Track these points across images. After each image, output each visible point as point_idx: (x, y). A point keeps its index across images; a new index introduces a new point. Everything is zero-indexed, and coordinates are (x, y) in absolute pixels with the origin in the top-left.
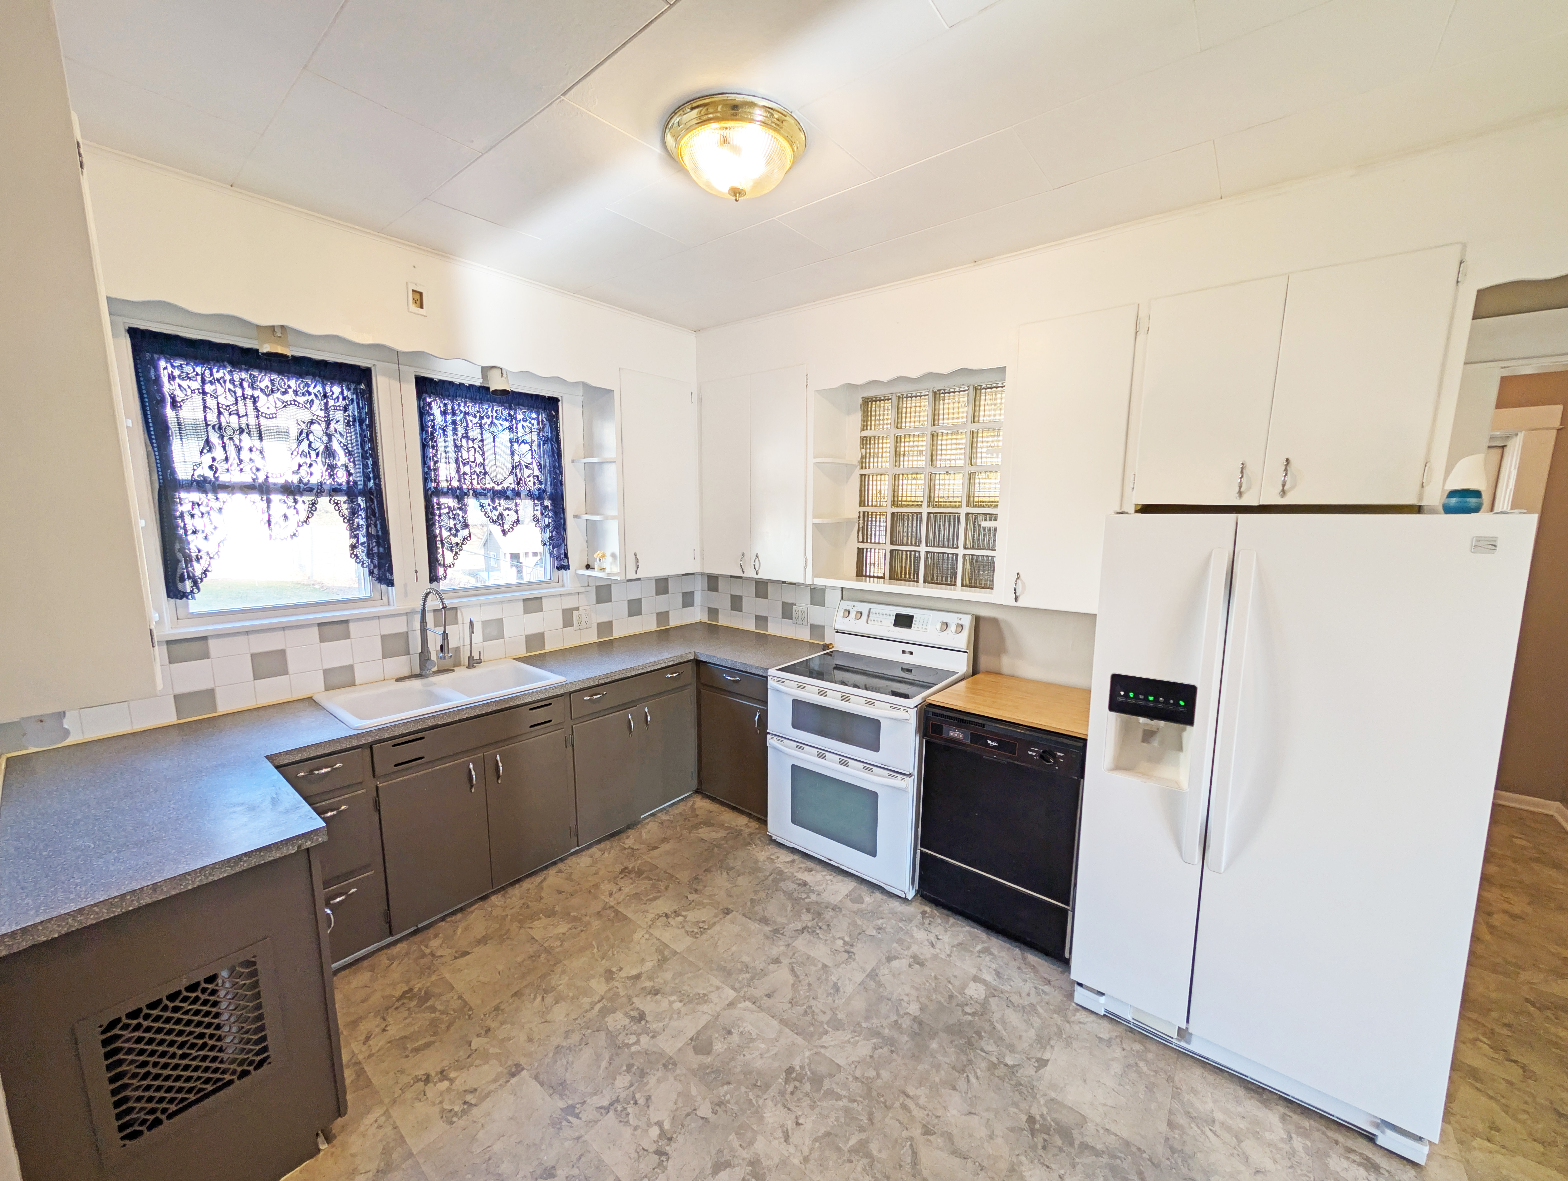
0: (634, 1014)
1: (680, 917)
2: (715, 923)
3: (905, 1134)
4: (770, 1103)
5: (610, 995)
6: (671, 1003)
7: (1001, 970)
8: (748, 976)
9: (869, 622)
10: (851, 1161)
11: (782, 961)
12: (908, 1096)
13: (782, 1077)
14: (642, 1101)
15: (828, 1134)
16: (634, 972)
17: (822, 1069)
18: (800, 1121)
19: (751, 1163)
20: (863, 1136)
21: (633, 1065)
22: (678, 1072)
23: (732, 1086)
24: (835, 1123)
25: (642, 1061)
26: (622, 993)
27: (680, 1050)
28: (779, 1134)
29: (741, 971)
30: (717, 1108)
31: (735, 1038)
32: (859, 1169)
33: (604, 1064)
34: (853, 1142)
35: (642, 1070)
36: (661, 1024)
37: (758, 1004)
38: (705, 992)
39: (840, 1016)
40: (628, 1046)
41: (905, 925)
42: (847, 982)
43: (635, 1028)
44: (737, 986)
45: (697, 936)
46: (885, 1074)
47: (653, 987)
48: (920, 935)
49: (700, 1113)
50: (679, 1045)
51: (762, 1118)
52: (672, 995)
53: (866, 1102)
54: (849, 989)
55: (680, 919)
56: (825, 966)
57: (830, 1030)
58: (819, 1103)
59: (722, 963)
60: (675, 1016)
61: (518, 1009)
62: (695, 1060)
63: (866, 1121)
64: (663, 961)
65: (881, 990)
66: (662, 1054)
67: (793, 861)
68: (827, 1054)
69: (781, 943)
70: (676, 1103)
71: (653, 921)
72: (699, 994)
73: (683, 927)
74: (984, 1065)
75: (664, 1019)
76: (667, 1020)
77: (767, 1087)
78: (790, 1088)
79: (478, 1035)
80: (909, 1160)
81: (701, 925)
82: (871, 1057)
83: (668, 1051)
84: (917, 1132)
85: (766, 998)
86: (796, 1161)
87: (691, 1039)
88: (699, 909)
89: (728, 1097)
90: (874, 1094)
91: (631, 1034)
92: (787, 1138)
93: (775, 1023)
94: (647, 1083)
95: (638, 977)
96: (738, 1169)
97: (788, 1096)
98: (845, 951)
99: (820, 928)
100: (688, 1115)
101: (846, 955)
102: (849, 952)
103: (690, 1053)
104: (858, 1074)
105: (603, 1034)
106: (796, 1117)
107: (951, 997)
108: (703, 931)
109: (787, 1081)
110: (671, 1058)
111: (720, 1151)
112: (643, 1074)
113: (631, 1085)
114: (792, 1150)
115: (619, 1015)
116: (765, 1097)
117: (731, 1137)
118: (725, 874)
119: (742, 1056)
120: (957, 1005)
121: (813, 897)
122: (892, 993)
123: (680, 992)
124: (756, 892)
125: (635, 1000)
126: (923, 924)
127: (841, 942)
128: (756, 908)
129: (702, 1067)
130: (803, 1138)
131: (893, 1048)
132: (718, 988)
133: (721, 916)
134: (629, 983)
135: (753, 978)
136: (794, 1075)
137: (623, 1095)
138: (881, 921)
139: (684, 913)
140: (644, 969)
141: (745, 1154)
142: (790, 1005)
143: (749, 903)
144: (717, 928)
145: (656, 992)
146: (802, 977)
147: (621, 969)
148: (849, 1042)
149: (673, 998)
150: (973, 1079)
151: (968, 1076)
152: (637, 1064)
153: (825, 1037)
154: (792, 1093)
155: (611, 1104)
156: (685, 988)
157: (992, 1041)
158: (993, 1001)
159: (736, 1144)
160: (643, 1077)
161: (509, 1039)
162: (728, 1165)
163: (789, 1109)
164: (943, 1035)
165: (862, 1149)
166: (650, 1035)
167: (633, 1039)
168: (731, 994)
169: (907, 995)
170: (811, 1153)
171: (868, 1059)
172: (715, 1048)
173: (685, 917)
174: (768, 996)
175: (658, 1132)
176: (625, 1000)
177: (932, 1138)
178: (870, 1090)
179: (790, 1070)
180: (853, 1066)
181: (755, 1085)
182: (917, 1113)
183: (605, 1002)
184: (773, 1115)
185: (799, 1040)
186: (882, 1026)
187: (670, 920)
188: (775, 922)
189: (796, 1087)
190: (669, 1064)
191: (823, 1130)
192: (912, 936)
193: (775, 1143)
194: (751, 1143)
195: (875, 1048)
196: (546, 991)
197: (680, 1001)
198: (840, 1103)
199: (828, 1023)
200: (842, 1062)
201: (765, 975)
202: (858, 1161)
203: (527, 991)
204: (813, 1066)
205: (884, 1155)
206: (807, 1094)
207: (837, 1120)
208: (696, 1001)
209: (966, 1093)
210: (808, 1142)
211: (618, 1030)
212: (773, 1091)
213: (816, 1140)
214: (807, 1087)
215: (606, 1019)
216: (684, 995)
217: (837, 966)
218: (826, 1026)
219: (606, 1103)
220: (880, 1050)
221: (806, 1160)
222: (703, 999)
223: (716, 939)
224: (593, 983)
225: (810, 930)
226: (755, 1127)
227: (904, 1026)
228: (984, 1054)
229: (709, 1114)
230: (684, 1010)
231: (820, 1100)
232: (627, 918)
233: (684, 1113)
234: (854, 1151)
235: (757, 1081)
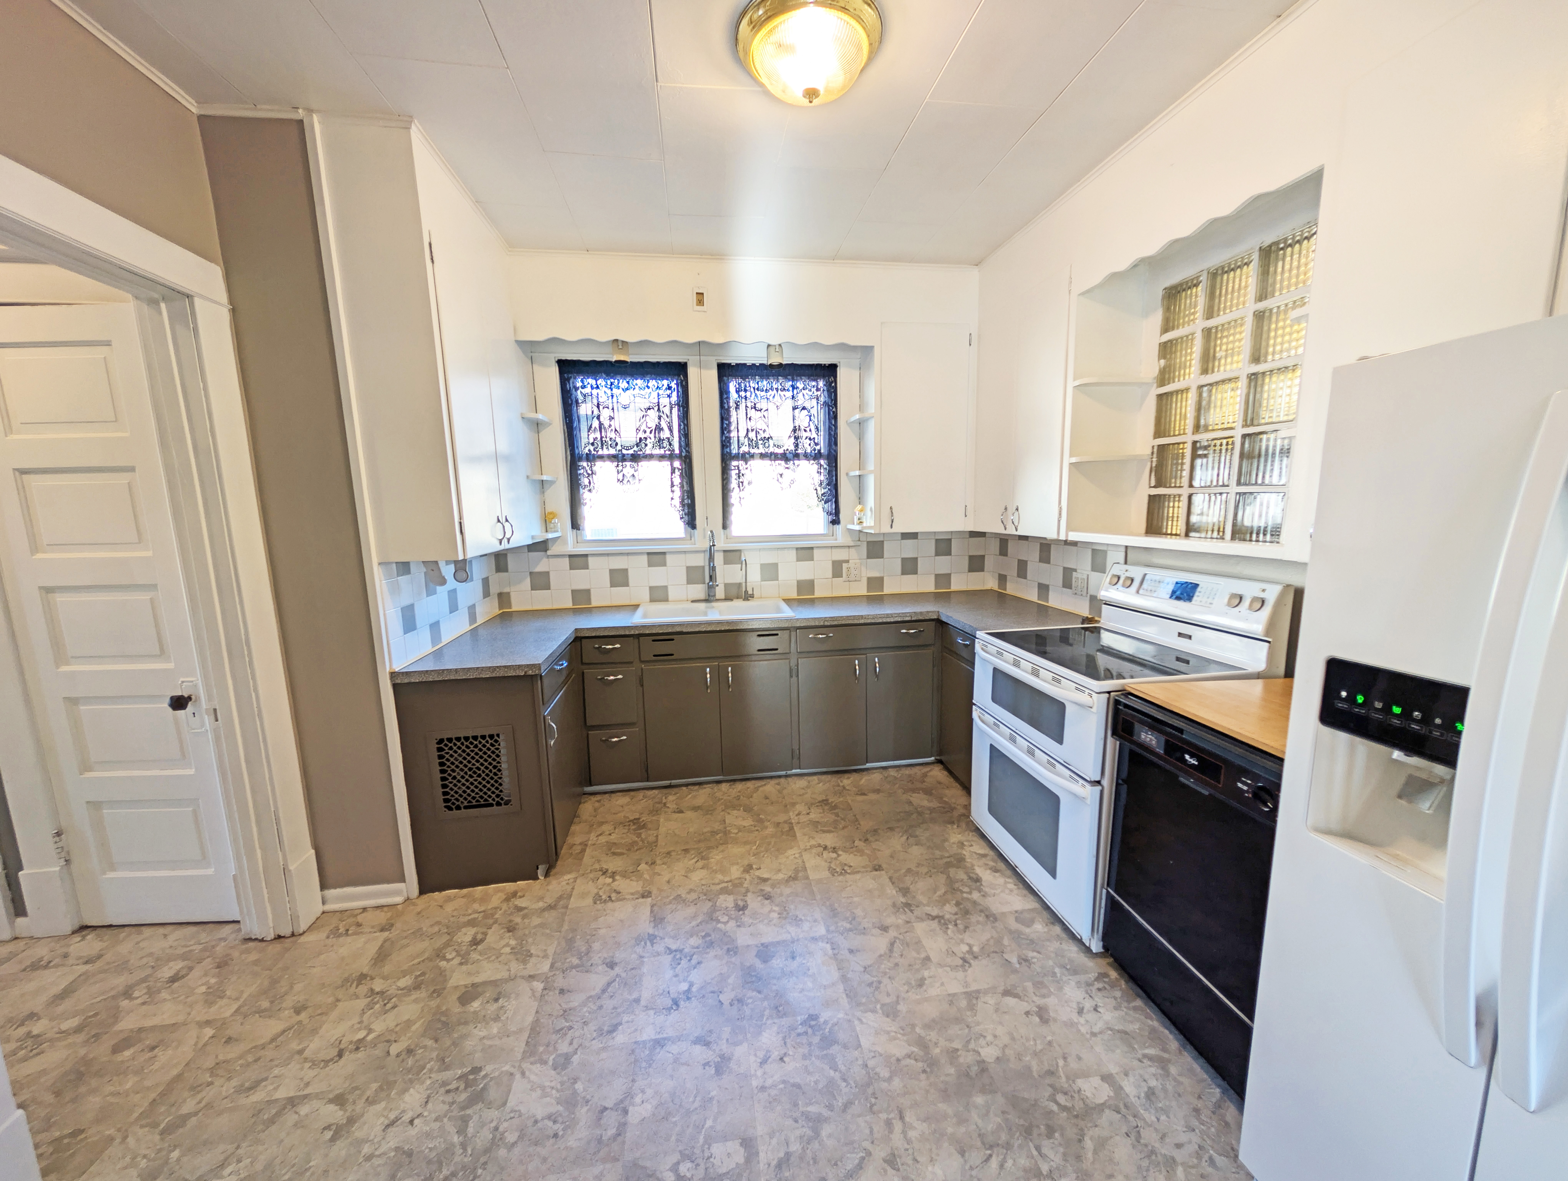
0: (741, 903)
1: (834, 854)
2: (859, 872)
3: (866, 1144)
4: (775, 1028)
5: (736, 881)
6: (771, 911)
8: (848, 926)
9: (1141, 591)
10: (796, 1121)
11: (890, 931)
12: (902, 1118)
13: (803, 1017)
14: (694, 962)
15: (798, 1086)
16: (765, 876)
17: (842, 1036)
18: (785, 1059)
19: (722, 1057)
20: (826, 1113)
21: (710, 936)
22: (733, 959)
23: (760, 996)
24: (812, 1084)
25: (717, 937)
26: (745, 885)
27: (748, 946)
28: (761, 1054)
29: (846, 918)
30: (736, 1002)
31: (794, 965)
32: (798, 1133)
33: (694, 923)
34: (812, 1109)
35: (712, 943)
36: (751, 921)
37: (836, 951)
38: (803, 918)
39: (902, 1007)
40: (719, 921)
41: (1063, 974)
42: (938, 984)
43: (733, 912)
44: (832, 928)
45: (835, 874)
46: (897, 1083)
47: (769, 893)
48: (1074, 993)
49: (722, 997)
50: (751, 943)
51: (759, 1033)
52: (777, 906)
53: (854, 1090)
54: (934, 991)
56: (928, 959)
57: (880, 1011)
58: (813, 1059)
59: (837, 904)
60: (766, 921)
61: (678, 860)
62: (751, 959)
63: (840, 1105)
64: (793, 879)
65: (969, 1013)
66: (734, 941)
67: (984, 856)
68: (858, 1029)
69: (904, 917)
70: (712, 979)
71: (812, 847)
72: (797, 917)
73: (830, 862)
74: (1023, 1162)
76: (758, 920)
77: (785, 1015)
78: (801, 1029)
79: (646, 863)
80: (850, 1166)
81: (846, 868)
82: (898, 1060)
83: (739, 941)
84: (880, 1153)
85: (847, 951)
86: (755, 1083)
87: (762, 944)
88: (855, 855)
89: (750, 1001)
90: (870, 1091)
91: (727, 915)
92: (764, 1062)
93: (836, 974)
94: (707, 953)
95: (765, 880)
96: (711, 1053)
97: (793, 1034)
98: (963, 958)
99: (956, 925)
100: (713, 992)
101: (960, 962)
102: (965, 961)
103: (753, 953)
104: (871, 1063)
105: (710, 904)
106: (785, 1054)
107: (1051, 1073)
108: (844, 872)
109: (803, 1023)
110: (737, 947)
111: (711, 1031)
112: (710, 945)
113: (697, 948)
114: (759, 1073)
115: (731, 898)
116: (776, 1021)
117: (726, 1029)
119: (787, 980)
120: (1051, 1086)
121: (975, 896)
122: (978, 1024)
123: (785, 907)
124: (919, 865)
125: (750, 894)
127: (965, 948)
128: (907, 878)
129: (751, 968)
130: (775, 1073)
131: (928, 1070)
132: (815, 921)
133: (869, 869)
134: (756, 881)
135: (850, 930)
136: (813, 1023)
137: (686, 950)
138: (1035, 954)
139: (840, 853)
140: (775, 877)
141: (724, 1047)
142: (862, 969)
143: (904, 871)
144: (858, 876)
145: (768, 897)
146: (895, 955)
147: (759, 869)
148: (888, 1033)
149: (776, 909)
150: (994, 1163)
151: (991, 1156)
152: (713, 936)
153: (870, 1014)
154: (799, 1035)
155: (676, 951)
156: (791, 906)
157: (1062, 1150)
158: (1110, 1114)
159: (725, 1036)
160: (709, 948)
161: (659, 875)
162: (707, 1044)
163: (785, 1043)
164: (1000, 1100)
165: (816, 1122)
166: (738, 923)
167: (725, 919)
168: (821, 931)
169: (995, 1036)
170: (770, 1088)
171: (893, 1060)
172: (774, 961)
173: (839, 855)
174: (851, 951)
175: (686, 988)
176: (743, 890)
177: (890, 1171)
178: (869, 1084)
179: (813, 1017)
180: (873, 1054)
181: (777, 1008)
182: (897, 1138)
183: (730, 884)
184: (770, 1038)
185: (844, 1001)
186: (936, 1044)
187: (825, 852)
188: (914, 897)
189: (806, 1033)
190: (732, 950)
191: (798, 1080)
192: (1061, 988)
193: (752, 1058)
194: (736, 1044)
195: (909, 1056)
196: (703, 858)
197: (779, 914)
198: (832, 1073)
199: (883, 1005)
200: (865, 1043)
201: (864, 934)
202: (803, 1126)
203: (693, 852)
204: (836, 1028)
205: (830, 1143)
206: (810, 1044)
207: (816, 1082)
208: (790, 920)
209: (971, 1168)
210: (777, 1078)
211: (722, 907)
212: (786, 1022)
213: (784, 1082)
214: (816, 1040)
215: (720, 896)
216: (786, 910)
217: (940, 965)
218: (878, 1006)
219: (674, 947)
220: (913, 1062)
221: (763, 1089)
222: (797, 922)
223: (849, 884)
224: (734, 868)
225: (943, 921)
226: (749, 1035)
227: (961, 1060)
228: (1035, 1153)
229: (726, 1003)
230: (775, 921)
231: (817, 1057)
232: (795, 836)
233: (712, 989)
234: (807, 1116)
235: (781, 1005)
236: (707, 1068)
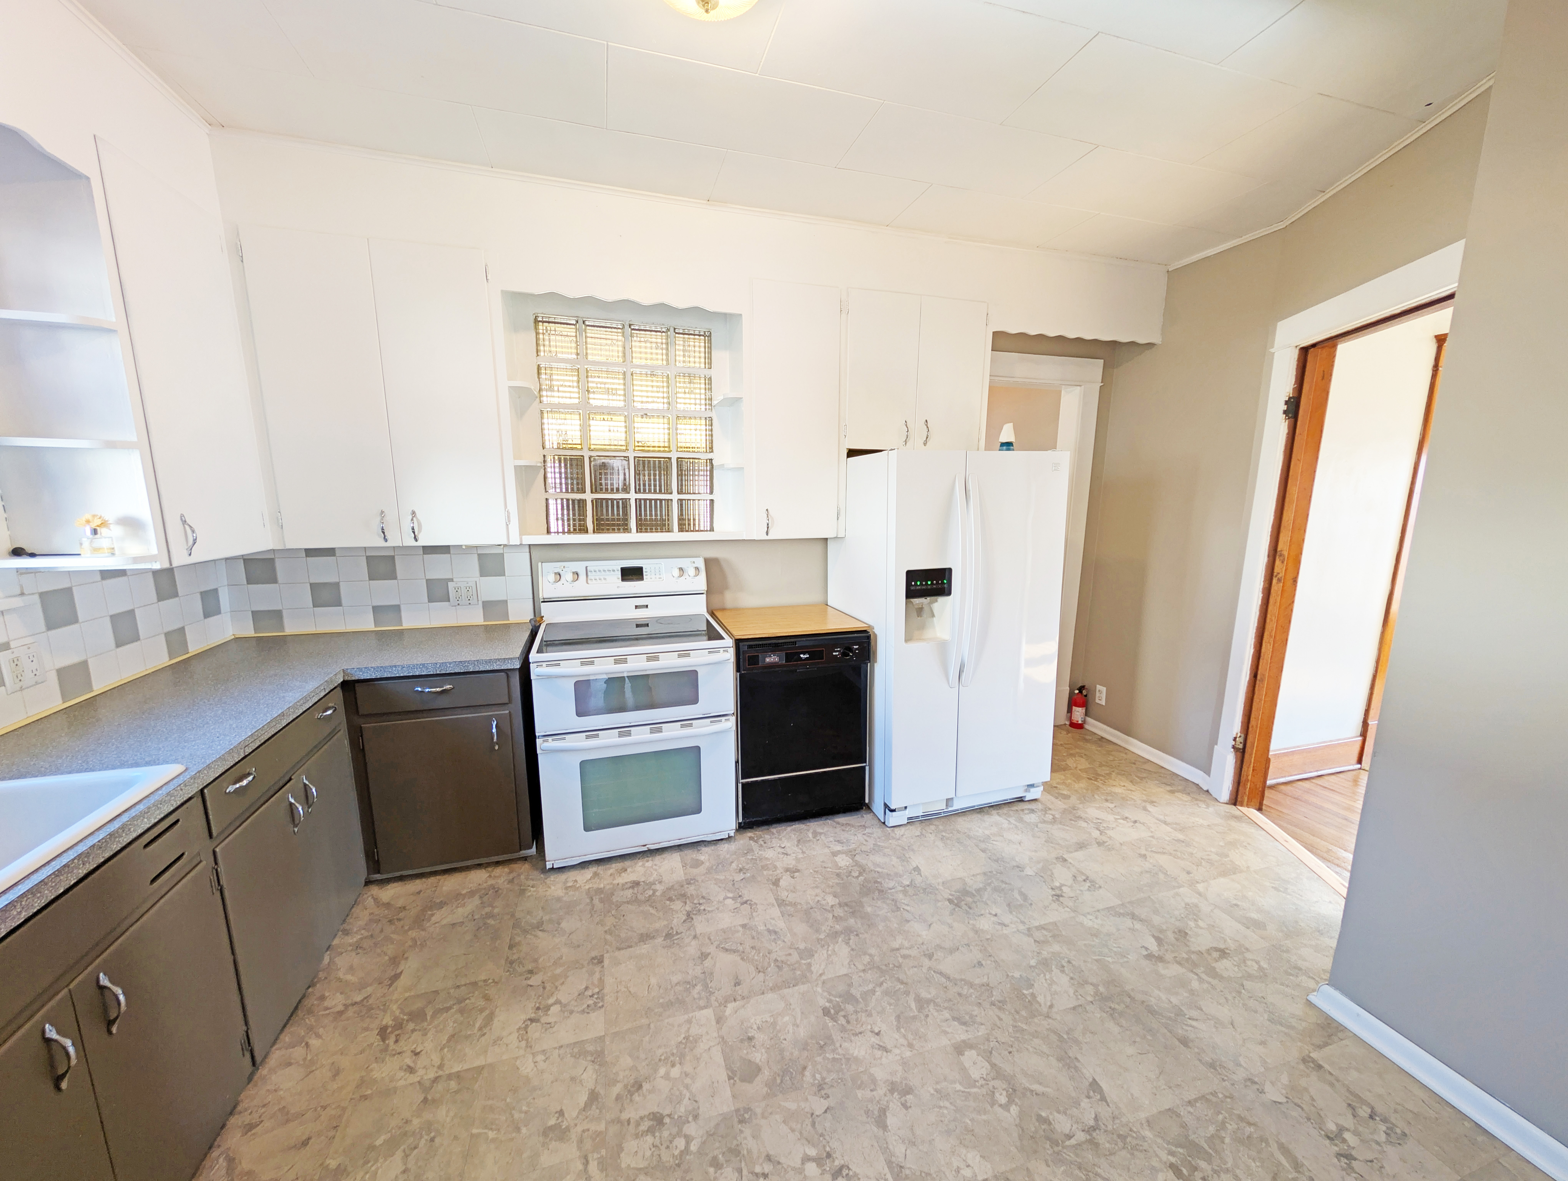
0: (645, 1126)
1: (552, 1008)
2: (601, 980)
3: (924, 970)
4: (845, 1045)
5: (588, 1145)
7: (838, 839)
8: (699, 988)
9: (589, 581)
10: (927, 1016)
11: (708, 951)
12: (898, 949)
13: (828, 1021)
14: (767, 1168)
15: (898, 1017)
16: (582, 1099)
17: (841, 988)
18: (877, 1031)
19: (892, 1091)
20: (912, 996)
21: (715, 1158)
22: (759, 1111)
23: (810, 1067)
24: (892, 1007)
25: (717, 1144)
26: (602, 1127)
27: (734, 1096)
28: (878, 1053)
29: (687, 990)
30: (823, 1092)
31: (760, 1037)
32: (936, 1014)
34: (913, 1006)
35: (730, 1150)
36: (686, 1101)
37: (739, 998)
38: (683, 1036)
39: (802, 946)
40: (686, 1151)
41: (753, 855)
42: (773, 922)
43: (666, 1134)
44: (702, 1003)
45: (600, 1004)
46: (873, 951)
47: (626, 1086)
48: (770, 854)
49: (819, 1111)
50: (728, 1093)
51: (856, 1059)
52: (656, 1071)
53: (887, 977)
54: (781, 924)
55: (555, 1009)
56: (744, 926)
57: (809, 960)
58: (869, 1008)
59: (661, 1001)
60: (688, 1081)
62: (758, 1086)
63: (902, 987)
64: (599, 1058)
65: (799, 907)
66: (725, 1118)
67: (596, 874)
68: (830, 976)
69: (687, 941)
70: (793, 1131)
71: (523, 1038)
72: (681, 1042)
73: (571, 1012)
74: (901, 896)
75: (681, 1094)
76: (685, 1091)
77: (829, 1037)
78: (842, 1021)
80: (944, 980)
81: (589, 993)
82: (852, 950)
83: (725, 1109)
84: (926, 962)
85: (738, 988)
86: (908, 1054)
87: (730, 1078)
88: (563, 983)
89: (818, 1076)
90: (884, 967)
91: (671, 1142)
92: (885, 1049)
93: (770, 996)
94: (749, 1152)
95: (594, 1097)
96: (891, 1105)
97: (849, 1027)
98: (742, 904)
99: (700, 904)
100: (813, 1124)
101: (746, 906)
102: (746, 902)
103: (746, 1087)
104: (861, 967)
106: (872, 1032)
107: (838, 875)
108: (599, 996)
109: (834, 1019)
110: (737, 1111)
111: (867, 1112)
112: (735, 1152)
113: (740, 1171)
114: (897, 1051)
115: (631, 1145)
116: (838, 1045)
117: (859, 1095)
118: (540, 934)
119: (784, 1042)
120: (847, 877)
121: (660, 888)
122: (808, 903)
123: (660, 1060)
124: (601, 923)
125: (624, 1116)
126: (761, 846)
127: (729, 902)
128: (622, 935)
129: (770, 1084)
130: (891, 1037)
131: (855, 933)
132: (689, 1021)
133: (597, 969)
134: (594, 1111)
135: (705, 985)
136: (832, 1011)
138: (734, 865)
139: (551, 1001)
140: (590, 1084)
141: (881, 1091)
142: (761, 974)
143: (608, 937)
144: (609, 981)
145: (636, 1087)
146: (741, 948)
147: (561, 1113)
148: (829, 956)
149: (662, 1071)
150: (907, 908)
151: (904, 909)
152: (716, 1152)
153: (813, 968)
154: (848, 1022)
156: (660, 1052)
157: (887, 880)
158: (857, 858)
159: (868, 1094)
160: (739, 1152)
162: (883, 1111)
163: (861, 1033)
164: (864, 900)
165: (922, 1002)
166: (690, 1119)
167: (680, 1143)
168: (708, 1013)
169: (817, 895)
170: (907, 1040)
171: (854, 953)
172: (758, 1061)
173: (557, 1002)
174: (737, 984)
175: (814, 1164)
176: (613, 1129)
177: (935, 957)
178: (878, 968)
179: (826, 1012)
180: (852, 966)
181: (821, 1047)
182: (913, 952)
183: (593, 1156)
184: (859, 1048)
185: (802, 988)
186: (831, 927)
187: (544, 1020)
188: (657, 931)
189: (844, 1016)
190: (743, 1116)
191: (893, 1018)
192: (767, 859)
193: (884, 1060)
194: (874, 1081)
195: (847, 943)
197: (673, 1065)
198: (877, 994)
199: (801, 958)
200: (844, 971)
201: (712, 974)
202: (929, 1011)
204: (834, 993)
205: (934, 992)
206: (856, 1012)
207: (890, 1004)
208: (687, 1050)
209: (915, 918)
210: (897, 1036)
211: (652, 1155)
212: (836, 1036)
213: (898, 1029)
214: (850, 1008)
215: (623, 1165)
216: (666, 1059)
217: (751, 918)
218: (803, 962)
220: (851, 941)
221: (910, 1046)
222: (690, 1042)
223: (624, 989)
224: (547, 1159)
225: (695, 912)
226: (861, 1069)
227: (842, 915)
228: (893, 890)
229: (825, 1104)
230: (688, 1068)
231: (866, 1006)
232: (480, 1069)
233: (809, 1127)
234: (920, 1009)
235: (818, 1043)
236: (909, 1105)
